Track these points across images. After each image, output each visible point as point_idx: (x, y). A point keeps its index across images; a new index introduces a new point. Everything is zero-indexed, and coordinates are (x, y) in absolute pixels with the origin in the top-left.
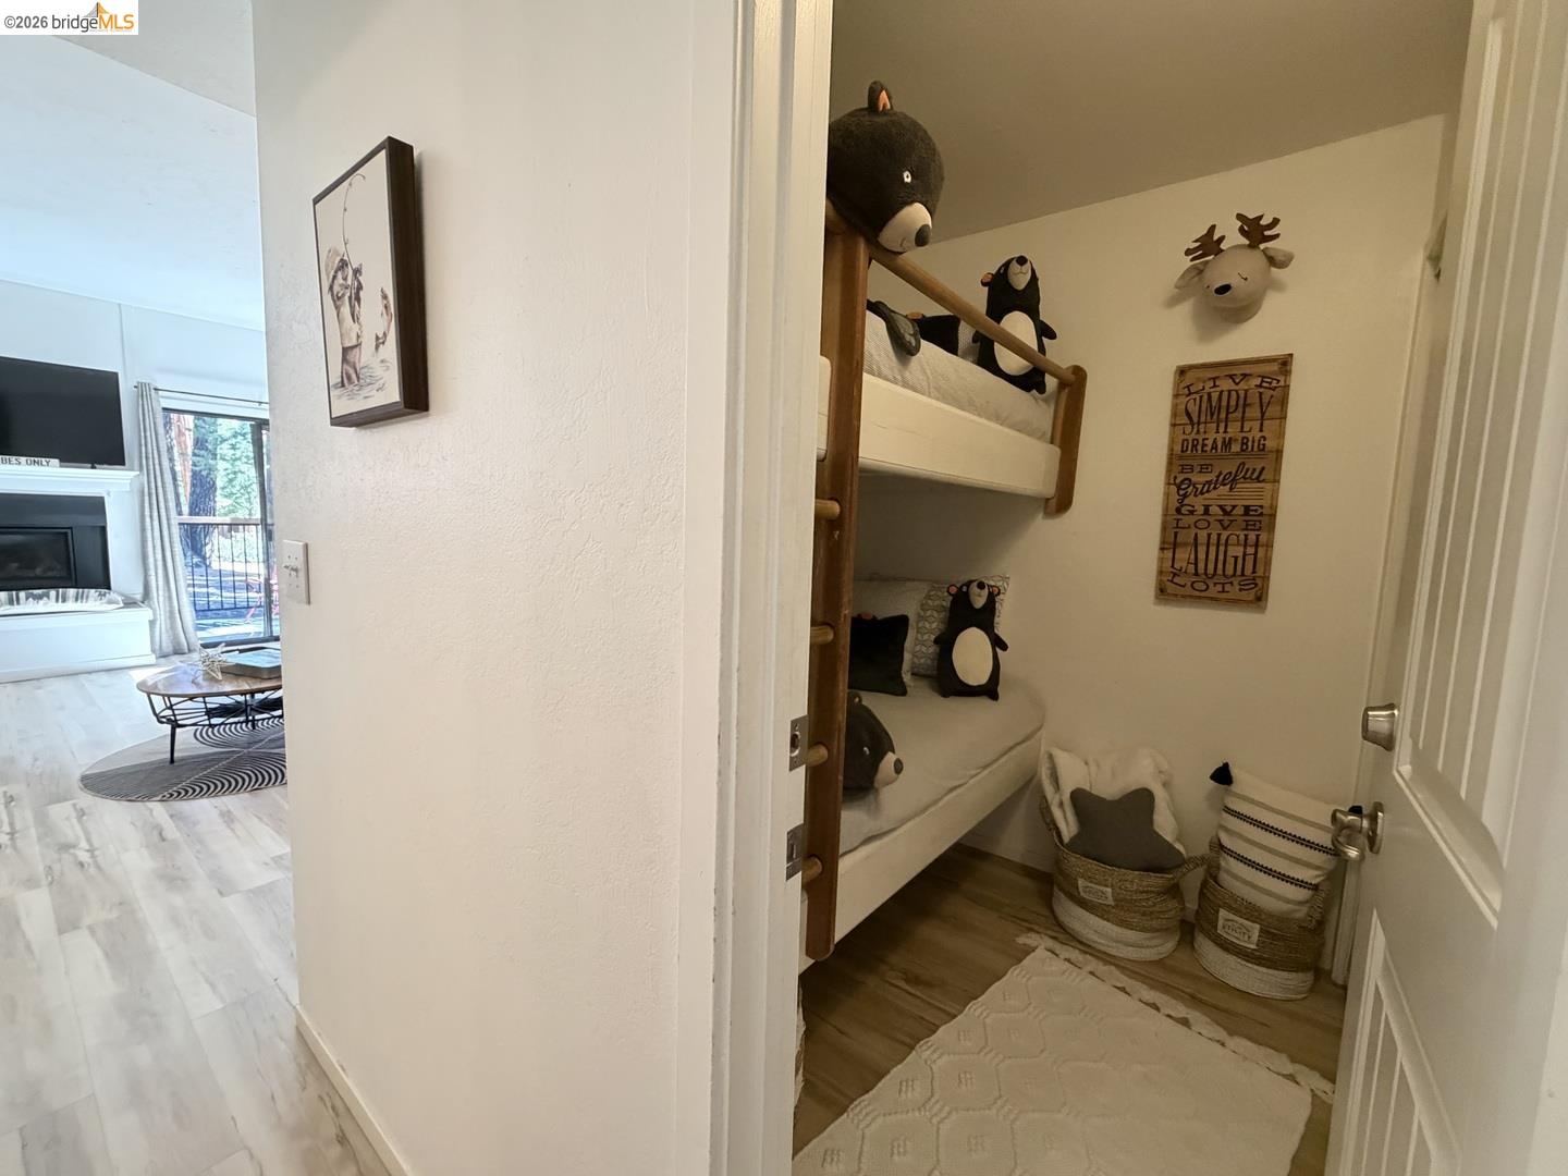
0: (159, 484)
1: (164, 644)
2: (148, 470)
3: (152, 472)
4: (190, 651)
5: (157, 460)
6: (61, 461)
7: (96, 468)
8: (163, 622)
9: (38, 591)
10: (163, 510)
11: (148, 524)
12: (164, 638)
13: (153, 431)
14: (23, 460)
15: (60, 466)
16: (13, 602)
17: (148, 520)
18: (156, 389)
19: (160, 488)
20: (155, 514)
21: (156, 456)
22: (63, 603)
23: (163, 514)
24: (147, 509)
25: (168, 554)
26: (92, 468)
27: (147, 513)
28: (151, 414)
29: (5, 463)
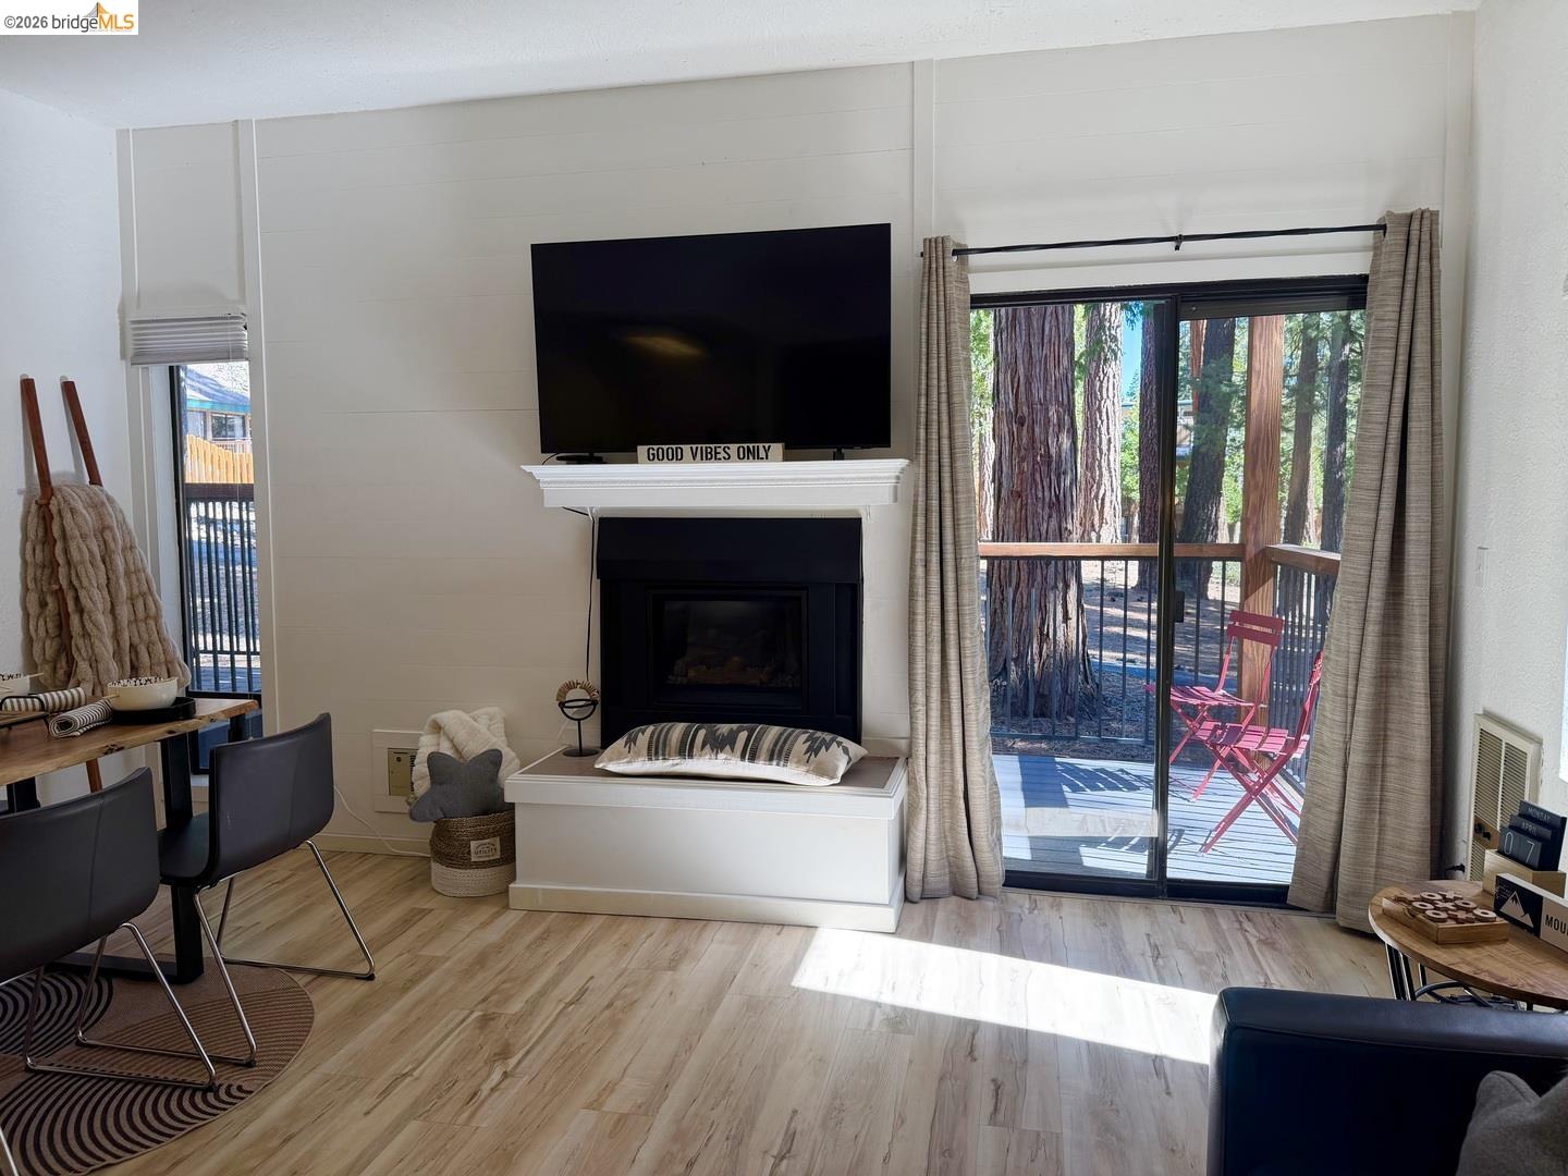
0: (946, 485)
1: (933, 868)
2: (927, 452)
3: (935, 457)
4: (980, 892)
5: (945, 425)
6: (786, 448)
7: (841, 458)
8: (932, 816)
9: (724, 728)
10: (949, 548)
11: (920, 582)
12: (933, 855)
13: (943, 355)
14: (734, 447)
15: (786, 459)
16: (685, 750)
17: (920, 571)
18: (961, 252)
19: (947, 496)
20: (935, 558)
21: (945, 418)
22: (753, 758)
23: (949, 556)
24: (920, 547)
25: (953, 653)
26: (835, 458)
27: (920, 555)
28: (942, 313)
29: (710, 456)
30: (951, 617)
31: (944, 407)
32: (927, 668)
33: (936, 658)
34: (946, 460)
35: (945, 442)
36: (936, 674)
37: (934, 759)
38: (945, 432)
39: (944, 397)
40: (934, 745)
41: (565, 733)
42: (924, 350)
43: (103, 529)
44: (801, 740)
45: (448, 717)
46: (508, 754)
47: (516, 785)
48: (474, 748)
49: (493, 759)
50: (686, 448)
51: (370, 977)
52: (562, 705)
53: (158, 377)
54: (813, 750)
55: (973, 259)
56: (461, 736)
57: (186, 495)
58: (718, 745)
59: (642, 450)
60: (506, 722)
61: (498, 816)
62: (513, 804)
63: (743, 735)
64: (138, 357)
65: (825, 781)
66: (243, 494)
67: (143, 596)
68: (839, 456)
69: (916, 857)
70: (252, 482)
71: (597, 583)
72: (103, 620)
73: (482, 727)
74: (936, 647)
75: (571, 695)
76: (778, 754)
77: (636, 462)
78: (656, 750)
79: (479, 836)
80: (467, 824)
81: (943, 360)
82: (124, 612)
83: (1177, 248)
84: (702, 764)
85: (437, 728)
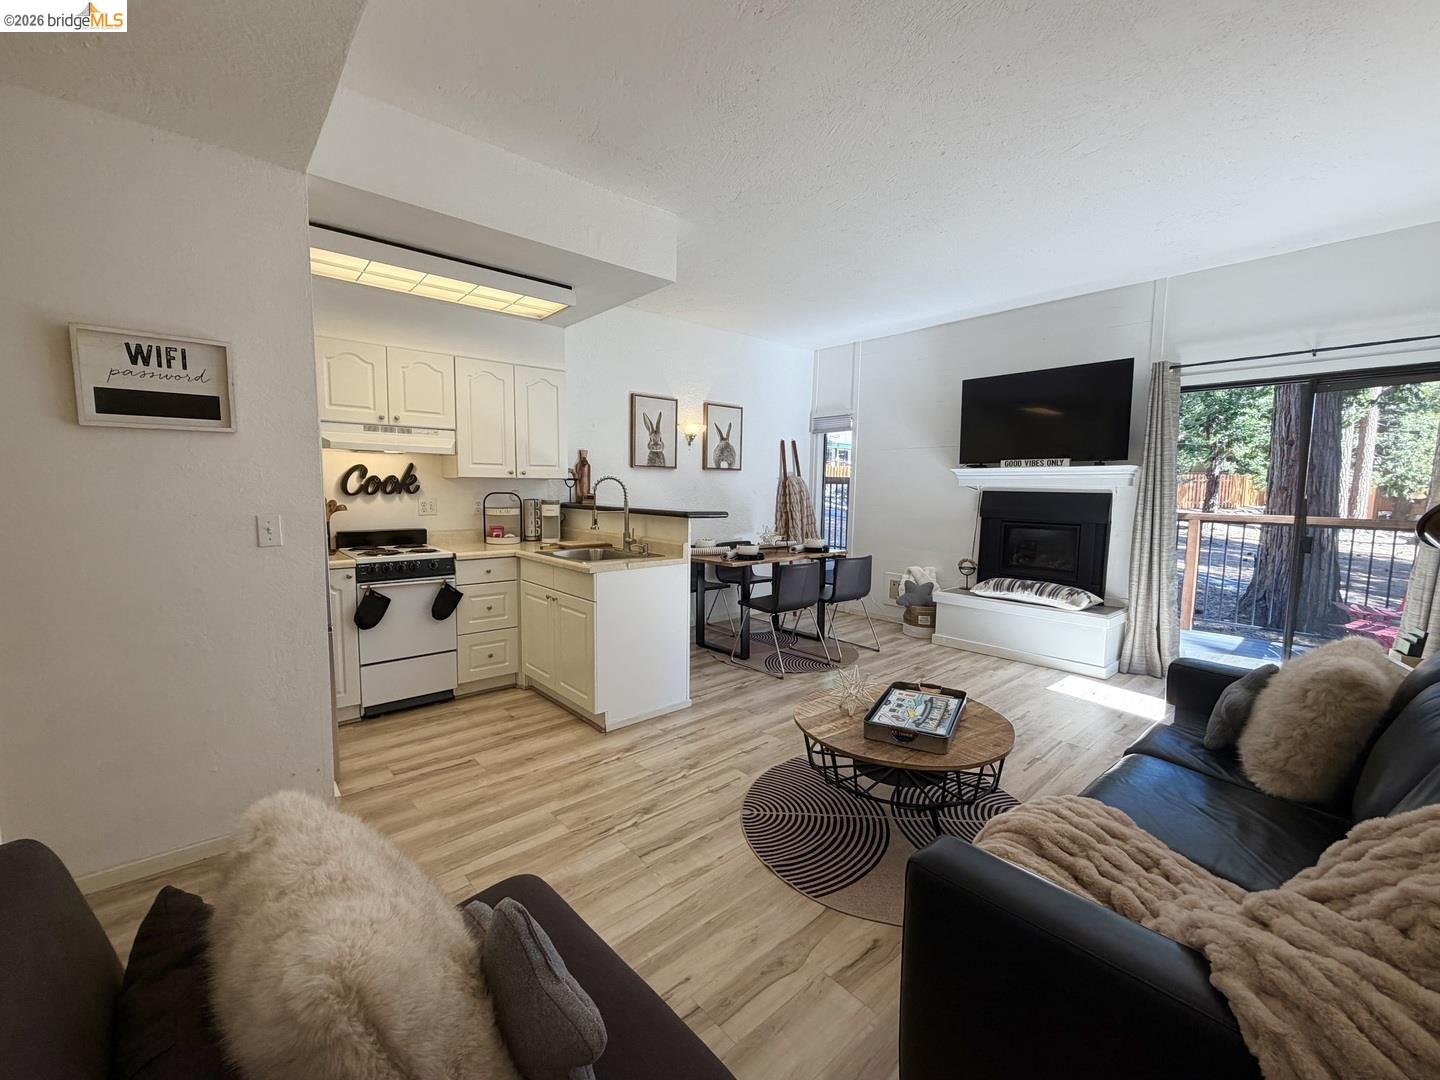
0: (1158, 478)
1: (1136, 659)
2: (1148, 462)
3: (1152, 464)
4: (1162, 675)
5: (1159, 450)
6: (1072, 460)
7: (1103, 464)
8: (1137, 635)
9: (1029, 582)
10: (1157, 508)
11: (1139, 523)
12: (1136, 652)
13: (1160, 416)
14: (1045, 461)
15: (1071, 465)
16: (1010, 588)
17: (1139, 518)
18: (1176, 367)
19: (1158, 483)
20: (1148, 513)
21: (1159, 446)
22: (1040, 595)
23: (1157, 512)
24: (1140, 507)
25: (1155, 559)
26: (1096, 464)
27: (1140, 511)
28: (1160, 397)
29: (1033, 465)
30: (1156, 541)
31: (1159, 441)
32: (1140, 565)
33: (1145, 561)
34: (1158, 466)
35: (1159, 457)
36: (1145, 568)
37: (1140, 609)
38: (1159, 452)
39: (1159, 436)
40: (1141, 602)
41: (960, 580)
42: (1149, 414)
43: (801, 491)
44: (1066, 590)
45: (913, 569)
46: (936, 585)
47: (937, 595)
48: (923, 581)
49: (930, 586)
50: (1023, 461)
51: (878, 651)
52: (960, 568)
53: (821, 437)
54: (1071, 594)
55: (1183, 370)
56: (918, 576)
57: (826, 481)
58: (1025, 588)
59: (1003, 462)
60: (937, 573)
61: (930, 607)
62: (935, 603)
63: (1038, 585)
64: (815, 431)
65: (1074, 608)
66: (847, 481)
67: (811, 515)
68: (1101, 464)
69: (1127, 652)
70: (849, 476)
71: (980, 518)
72: (799, 523)
73: (927, 573)
74: (1146, 555)
75: (965, 565)
76: (1053, 594)
77: (999, 467)
78: (997, 587)
79: (922, 614)
80: (918, 609)
81: (1160, 419)
82: (805, 520)
83: (1314, 355)
84: (1017, 595)
85: (909, 572)
